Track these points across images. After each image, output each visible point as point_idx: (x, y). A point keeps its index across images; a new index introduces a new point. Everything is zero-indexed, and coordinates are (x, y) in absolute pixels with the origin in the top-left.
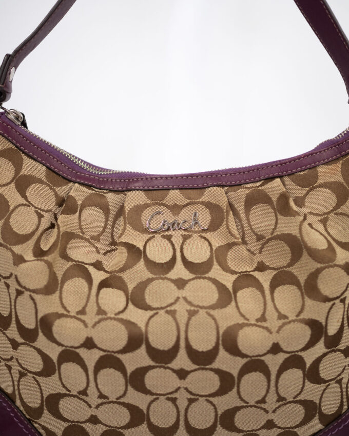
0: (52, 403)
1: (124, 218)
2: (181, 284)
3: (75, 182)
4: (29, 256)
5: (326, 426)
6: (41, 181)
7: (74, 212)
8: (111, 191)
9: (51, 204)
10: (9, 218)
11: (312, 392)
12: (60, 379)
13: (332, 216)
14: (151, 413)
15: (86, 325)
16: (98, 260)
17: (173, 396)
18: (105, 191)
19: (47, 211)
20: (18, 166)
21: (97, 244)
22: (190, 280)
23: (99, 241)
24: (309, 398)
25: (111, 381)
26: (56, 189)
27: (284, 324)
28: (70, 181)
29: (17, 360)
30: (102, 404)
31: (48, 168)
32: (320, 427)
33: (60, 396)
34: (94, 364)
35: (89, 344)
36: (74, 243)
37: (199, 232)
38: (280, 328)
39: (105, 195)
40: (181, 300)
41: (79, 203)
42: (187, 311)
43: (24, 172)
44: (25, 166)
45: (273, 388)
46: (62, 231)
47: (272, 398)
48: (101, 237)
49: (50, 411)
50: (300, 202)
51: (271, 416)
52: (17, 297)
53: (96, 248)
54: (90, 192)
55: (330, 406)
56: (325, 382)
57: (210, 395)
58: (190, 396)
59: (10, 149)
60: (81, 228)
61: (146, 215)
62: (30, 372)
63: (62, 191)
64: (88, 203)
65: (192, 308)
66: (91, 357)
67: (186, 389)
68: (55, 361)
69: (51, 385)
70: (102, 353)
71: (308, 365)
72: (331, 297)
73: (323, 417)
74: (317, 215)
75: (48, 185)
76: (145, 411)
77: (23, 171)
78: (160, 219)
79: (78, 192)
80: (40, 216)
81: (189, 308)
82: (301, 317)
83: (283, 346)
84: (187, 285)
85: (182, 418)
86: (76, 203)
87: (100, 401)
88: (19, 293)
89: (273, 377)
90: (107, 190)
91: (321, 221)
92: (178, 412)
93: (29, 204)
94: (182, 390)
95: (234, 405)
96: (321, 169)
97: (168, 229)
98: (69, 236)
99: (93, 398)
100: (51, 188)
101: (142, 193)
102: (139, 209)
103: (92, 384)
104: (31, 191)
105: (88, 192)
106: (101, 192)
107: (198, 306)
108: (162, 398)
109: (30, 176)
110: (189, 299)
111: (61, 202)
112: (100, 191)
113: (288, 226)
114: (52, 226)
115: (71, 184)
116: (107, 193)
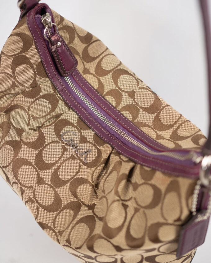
1: (56, 120)
2: (40, 181)
16: (23, 129)
18: (61, 98)
21: (31, 121)
22: (46, 184)
23: (34, 120)
26: (37, 76)
37: (81, 161)
39: (60, 101)
40: (32, 189)
42: (29, 197)
48: (37, 120)
53: (29, 123)
65: (33, 198)
75: (34, 71)
77: (26, 53)
81: (32, 196)
84: (43, 185)
90: (62, 98)
97: (69, 145)
100: (35, 74)
101: (77, 117)
105: (51, 91)
106: (58, 97)
107: (36, 200)
109: (28, 59)
110: (36, 193)
112: (59, 95)
116: (61, 100)
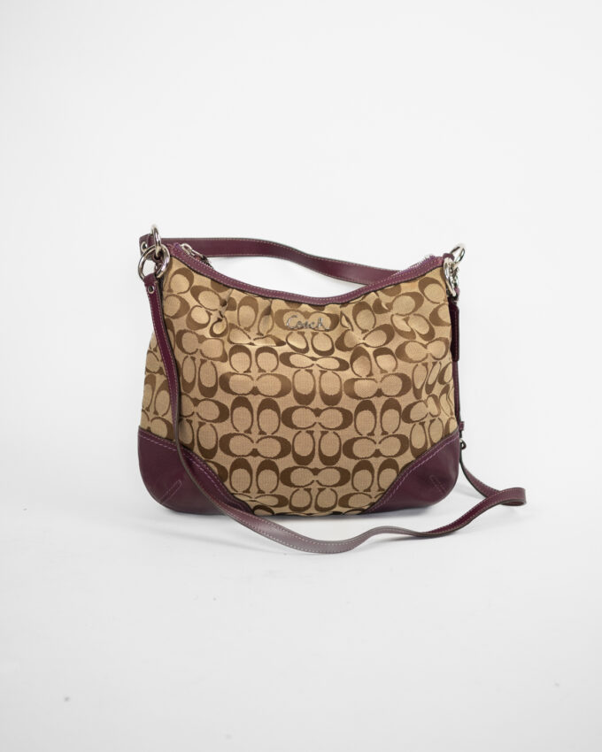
0: (224, 443)
3: (233, 288)
4: (208, 335)
5: (417, 457)
6: (208, 289)
7: (235, 310)
8: (260, 296)
9: (216, 305)
10: (190, 313)
11: (405, 429)
12: (232, 422)
13: (412, 316)
14: (295, 444)
15: (252, 379)
17: (311, 429)
19: (214, 310)
20: (191, 280)
24: (403, 433)
25: (269, 420)
27: (385, 377)
28: (229, 287)
29: (198, 414)
30: (261, 439)
31: (212, 280)
32: (412, 458)
33: (231, 436)
34: (257, 406)
35: (255, 391)
36: (234, 331)
38: (383, 379)
41: (238, 302)
43: (195, 283)
44: (195, 280)
45: (378, 424)
46: (229, 321)
47: (378, 432)
49: (222, 450)
50: (390, 306)
51: (378, 447)
52: (201, 365)
54: (245, 295)
55: (418, 441)
56: (413, 422)
57: (337, 429)
58: (322, 430)
59: (184, 269)
60: (239, 321)
61: (286, 317)
62: (208, 421)
63: (224, 295)
64: (243, 303)
66: (255, 401)
67: (320, 424)
68: (229, 408)
69: (224, 428)
70: (264, 398)
71: (403, 409)
72: (414, 360)
73: (414, 451)
74: (401, 315)
76: (291, 442)
78: (296, 320)
79: (237, 296)
80: (210, 314)
82: (396, 372)
83: (384, 390)
85: (317, 448)
86: (235, 302)
87: (260, 437)
88: (203, 362)
89: (378, 414)
91: (404, 320)
92: (314, 442)
93: (201, 306)
94: (317, 425)
95: (353, 437)
96: (403, 285)
98: (231, 326)
99: (255, 435)
102: (281, 313)
103: (255, 423)
104: (201, 297)
108: (304, 431)
111: (224, 303)
113: (383, 319)
114: (219, 320)
115: (230, 290)
